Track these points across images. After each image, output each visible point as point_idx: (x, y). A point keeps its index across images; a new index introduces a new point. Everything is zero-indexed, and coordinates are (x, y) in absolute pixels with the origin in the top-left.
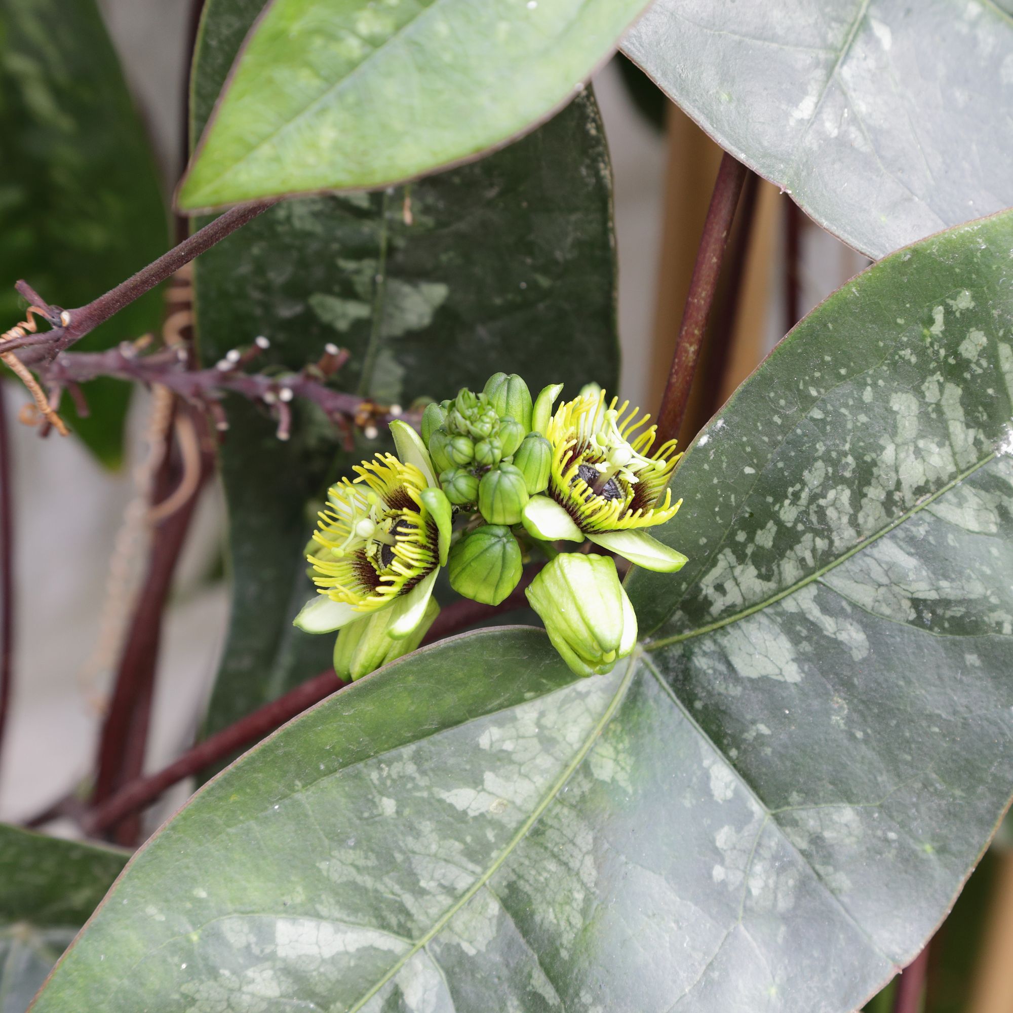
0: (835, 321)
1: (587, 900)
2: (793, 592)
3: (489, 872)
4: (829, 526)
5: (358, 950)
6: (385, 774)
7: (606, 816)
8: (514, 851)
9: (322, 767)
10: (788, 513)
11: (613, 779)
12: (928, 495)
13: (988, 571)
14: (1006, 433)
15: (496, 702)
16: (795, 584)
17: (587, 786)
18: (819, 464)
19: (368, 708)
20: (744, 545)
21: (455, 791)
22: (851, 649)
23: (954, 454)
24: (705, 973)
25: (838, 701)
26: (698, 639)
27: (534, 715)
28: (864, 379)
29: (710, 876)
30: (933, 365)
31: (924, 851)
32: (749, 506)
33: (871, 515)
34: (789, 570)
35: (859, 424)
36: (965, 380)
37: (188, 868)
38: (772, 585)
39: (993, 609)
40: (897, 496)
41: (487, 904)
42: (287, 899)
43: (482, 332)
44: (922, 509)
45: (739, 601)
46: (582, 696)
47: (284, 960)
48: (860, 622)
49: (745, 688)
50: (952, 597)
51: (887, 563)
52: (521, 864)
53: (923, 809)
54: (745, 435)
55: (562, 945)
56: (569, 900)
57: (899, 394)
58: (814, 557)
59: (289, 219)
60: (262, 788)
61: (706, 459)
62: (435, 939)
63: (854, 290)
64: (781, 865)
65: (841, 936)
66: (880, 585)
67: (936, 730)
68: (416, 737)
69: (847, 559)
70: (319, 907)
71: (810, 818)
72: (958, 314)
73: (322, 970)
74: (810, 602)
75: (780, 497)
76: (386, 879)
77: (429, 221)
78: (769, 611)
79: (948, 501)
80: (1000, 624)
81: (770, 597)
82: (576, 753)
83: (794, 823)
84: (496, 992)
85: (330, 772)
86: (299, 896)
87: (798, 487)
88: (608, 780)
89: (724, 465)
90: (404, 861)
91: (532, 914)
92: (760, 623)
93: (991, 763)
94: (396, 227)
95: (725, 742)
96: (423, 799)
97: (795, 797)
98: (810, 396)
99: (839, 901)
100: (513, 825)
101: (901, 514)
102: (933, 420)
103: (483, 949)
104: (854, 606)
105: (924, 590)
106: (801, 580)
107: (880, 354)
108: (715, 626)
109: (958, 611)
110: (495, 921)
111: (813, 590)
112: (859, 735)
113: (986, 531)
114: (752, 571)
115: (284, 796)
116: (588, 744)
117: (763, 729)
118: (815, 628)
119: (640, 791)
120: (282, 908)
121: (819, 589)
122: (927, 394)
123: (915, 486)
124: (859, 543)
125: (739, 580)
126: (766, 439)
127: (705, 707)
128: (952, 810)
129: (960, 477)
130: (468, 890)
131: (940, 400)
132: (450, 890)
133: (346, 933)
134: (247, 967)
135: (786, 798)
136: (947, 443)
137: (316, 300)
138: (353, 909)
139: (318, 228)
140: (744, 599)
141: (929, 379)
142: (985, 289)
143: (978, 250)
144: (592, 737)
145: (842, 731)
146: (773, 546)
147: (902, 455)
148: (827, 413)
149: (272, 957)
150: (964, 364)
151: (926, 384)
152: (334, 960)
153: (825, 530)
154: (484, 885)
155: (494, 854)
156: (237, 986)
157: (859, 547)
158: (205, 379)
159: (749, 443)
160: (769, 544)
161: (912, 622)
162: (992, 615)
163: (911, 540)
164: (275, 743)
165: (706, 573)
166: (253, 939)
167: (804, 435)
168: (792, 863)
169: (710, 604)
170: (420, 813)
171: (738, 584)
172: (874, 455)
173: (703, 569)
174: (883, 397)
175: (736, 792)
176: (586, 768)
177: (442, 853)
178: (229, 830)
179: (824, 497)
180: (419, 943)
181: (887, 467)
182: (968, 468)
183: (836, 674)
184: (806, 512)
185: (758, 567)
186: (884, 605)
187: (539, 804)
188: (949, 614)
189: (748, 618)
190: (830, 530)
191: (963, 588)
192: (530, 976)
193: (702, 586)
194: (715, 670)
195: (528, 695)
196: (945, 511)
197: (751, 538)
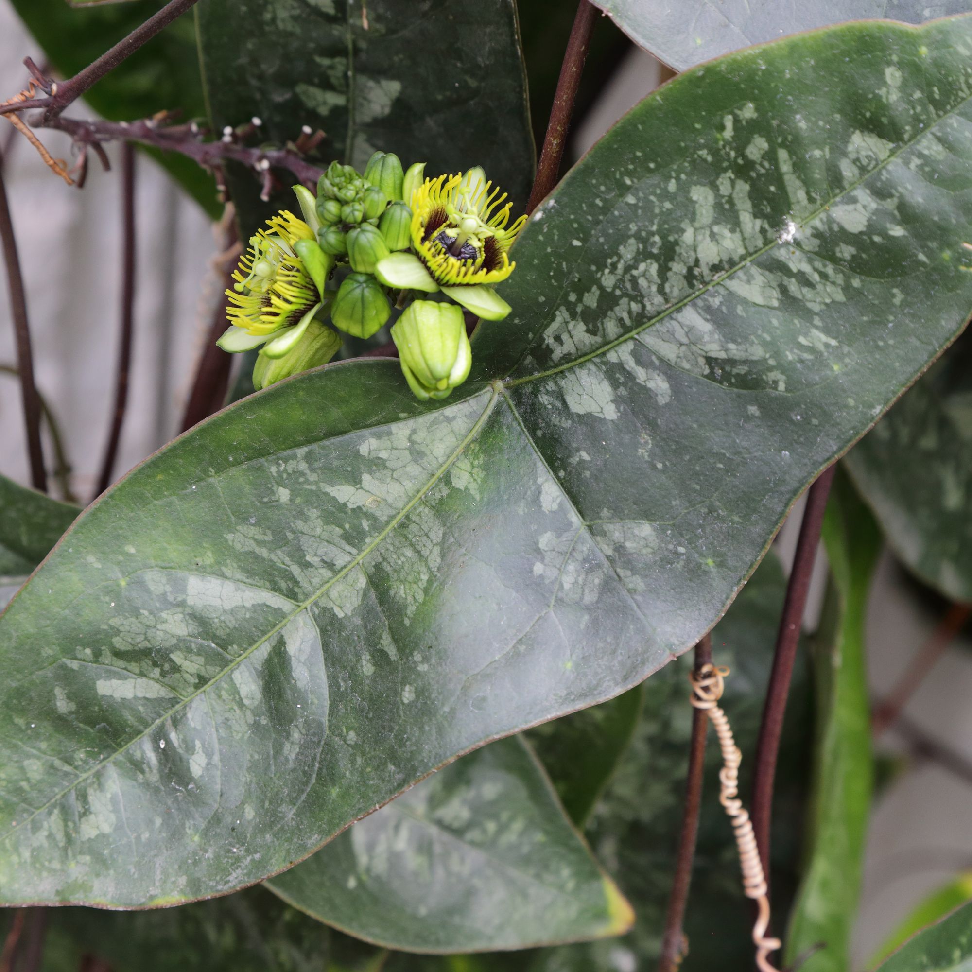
0: (643, 123)
1: (430, 582)
2: (615, 346)
3: (363, 554)
4: (641, 293)
5: (253, 605)
6: (282, 468)
7: (456, 517)
8: (384, 539)
9: (231, 459)
10: (608, 281)
11: (466, 488)
12: (723, 272)
13: (768, 338)
14: (787, 224)
15: (374, 419)
16: (616, 339)
17: (445, 492)
18: (632, 241)
19: (267, 414)
20: (575, 305)
21: (338, 487)
22: (656, 395)
23: (744, 239)
24: (514, 647)
25: (645, 437)
26: (544, 380)
27: (408, 432)
28: (669, 172)
29: (531, 571)
30: (725, 164)
31: (707, 564)
32: (578, 272)
33: (675, 286)
34: (611, 327)
35: (664, 210)
36: (751, 178)
37: (121, 528)
38: (598, 339)
39: (771, 369)
40: (696, 271)
41: (358, 579)
42: (198, 560)
43: (430, 122)
44: (718, 284)
45: (573, 350)
46: (449, 420)
47: (192, 608)
48: (665, 374)
49: (573, 422)
50: (737, 358)
51: (688, 326)
52: (387, 549)
53: (708, 530)
54: (573, 214)
55: (406, 614)
56: (417, 581)
57: (698, 187)
58: (630, 318)
59: (274, 20)
60: (183, 471)
61: (540, 231)
62: (316, 604)
63: (658, 98)
64: (590, 566)
65: (631, 627)
66: (681, 344)
67: (721, 466)
68: (309, 441)
69: (658, 321)
70: (223, 569)
71: (616, 531)
72: (744, 123)
73: (222, 618)
74: (627, 354)
75: (601, 267)
76: (279, 552)
77: (381, 28)
78: (597, 360)
79: (739, 278)
80: (776, 382)
81: (598, 349)
82: (441, 466)
83: (604, 534)
84: (355, 647)
85: (239, 463)
86: (209, 559)
87: (615, 259)
88: (462, 488)
89: (556, 237)
90: (294, 539)
91: (389, 588)
92: (589, 370)
93: (764, 496)
94: (359, 32)
95: (556, 464)
96: (311, 491)
97: (605, 513)
98: (624, 184)
99: (633, 599)
100: (385, 518)
101: (701, 286)
102: (725, 210)
103: (350, 614)
104: (661, 360)
105: (715, 350)
106: (621, 336)
107: (682, 153)
108: (556, 370)
109: (742, 370)
110: (361, 593)
111: (630, 345)
112: (660, 466)
113: (769, 304)
114: (582, 326)
115: (200, 480)
116: (451, 459)
117: (585, 456)
118: (630, 376)
119: (485, 499)
120: (194, 567)
121: (635, 345)
122: (721, 188)
123: (711, 264)
124: (667, 309)
125: (572, 333)
126: (590, 218)
127: (544, 435)
128: (731, 532)
129: (749, 259)
130: (345, 567)
131: (731, 194)
132: (330, 566)
133: (244, 591)
134: (162, 610)
135: (598, 513)
136: (738, 230)
137: (301, 88)
138: (250, 573)
139: (298, 30)
140: (577, 349)
141: (723, 175)
142: (766, 103)
143: (758, 69)
144: (456, 453)
145: (646, 462)
146: (598, 306)
147: (700, 238)
148: (638, 199)
149: (182, 604)
150: (750, 164)
151: (720, 180)
152: (233, 612)
153: (638, 296)
154: (358, 564)
155: (368, 540)
156: (153, 624)
157: (667, 312)
158: (213, 148)
159: (575, 220)
160: (594, 305)
161: (706, 377)
162: (769, 374)
163: (708, 309)
164: (192, 436)
165: (547, 326)
166: (168, 588)
167: (621, 216)
168: (599, 566)
169: (552, 351)
170: (309, 503)
171: (571, 337)
172: (676, 236)
173: (545, 323)
174: (684, 188)
175: (561, 505)
176: (447, 479)
177: (325, 536)
178: (156, 502)
179: (636, 268)
180: (303, 605)
181: (687, 246)
182: (756, 252)
183: (644, 415)
184: (621, 281)
185: (586, 324)
186: (684, 360)
187: (407, 503)
188: (735, 371)
189: (581, 365)
190: (642, 296)
191: (746, 351)
192: (381, 637)
193: (545, 336)
194: (553, 406)
195: (402, 415)
196: (738, 286)
197: (580, 299)
